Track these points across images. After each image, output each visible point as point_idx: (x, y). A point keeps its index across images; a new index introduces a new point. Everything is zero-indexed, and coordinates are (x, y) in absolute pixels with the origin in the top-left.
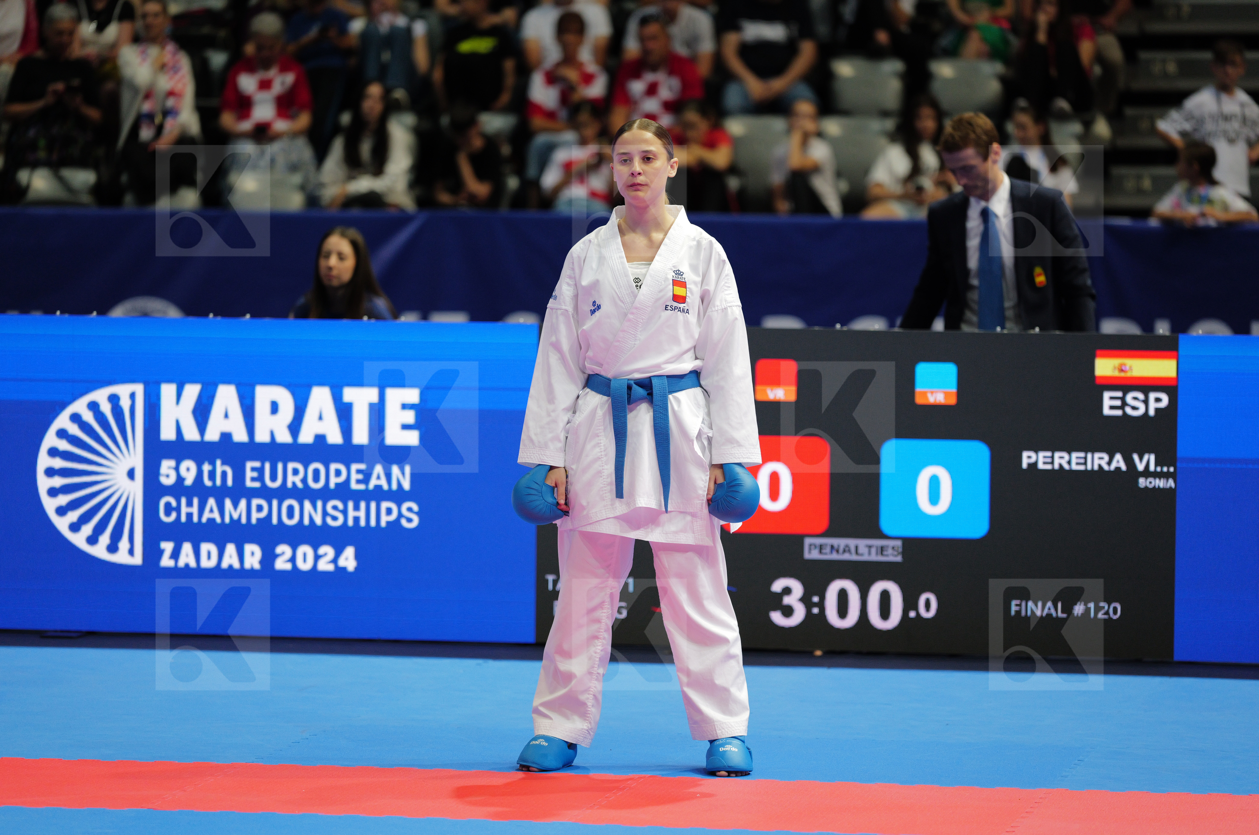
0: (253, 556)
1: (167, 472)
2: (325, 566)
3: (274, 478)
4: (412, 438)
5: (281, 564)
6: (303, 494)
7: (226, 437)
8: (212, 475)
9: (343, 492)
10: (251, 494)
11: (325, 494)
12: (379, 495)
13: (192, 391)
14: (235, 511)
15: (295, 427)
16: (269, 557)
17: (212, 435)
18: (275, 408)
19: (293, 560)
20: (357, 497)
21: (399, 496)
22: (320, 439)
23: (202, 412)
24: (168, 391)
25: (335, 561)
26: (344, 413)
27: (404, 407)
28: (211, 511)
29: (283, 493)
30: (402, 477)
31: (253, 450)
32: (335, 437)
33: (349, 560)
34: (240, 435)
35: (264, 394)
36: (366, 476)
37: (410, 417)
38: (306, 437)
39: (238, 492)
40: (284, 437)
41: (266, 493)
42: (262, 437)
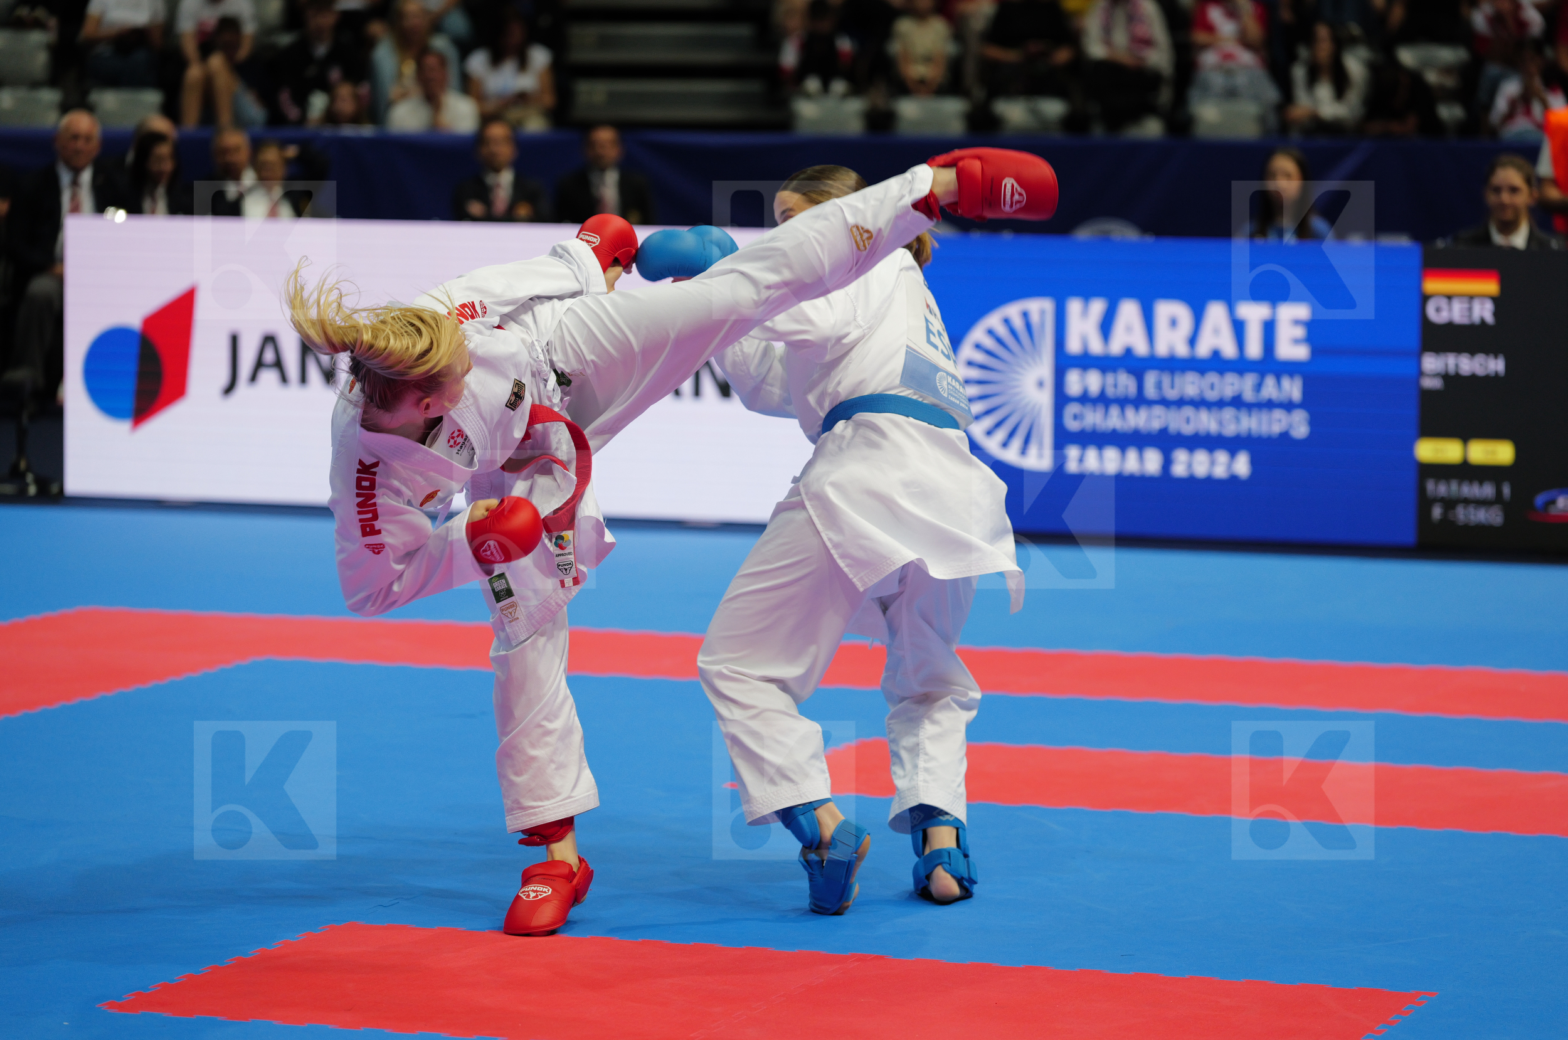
0: (1152, 462)
1: (1074, 382)
2: (1220, 472)
3: (1172, 387)
4: (1301, 353)
5: (1179, 469)
6: (1200, 403)
7: (1128, 352)
8: (1115, 386)
9: (1237, 402)
10: (1150, 403)
11: (1220, 404)
12: (1270, 405)
13: (1098, 307)
14: (1138, 420)
15: (1192, 341)
16: (1167, 463)
17: (1116, 347)
18: (1173, 323)
19: (1190, 465)
20: (1250, 407)
21: (1288, 406)
22: (1216, 354)
23: (1106, 326)
24: (1074, 307)
25: (1229, 466)
26: (1239, 328)
27: (1297, 322)
28: (1114, 420)
29: (1181, 403)
30: (1293, 389)
31: (1155, 363)
32: (1229, 350)
33: (1242, 466)
34: (1141, 348)
35: (1165, 310)
36: (1258, 387)
37: (1300, 332)
38: (1203, 349)
39: (1139, 401)
40: (1182, 350)
41: (1165, 402)
42: (1162, 350)
